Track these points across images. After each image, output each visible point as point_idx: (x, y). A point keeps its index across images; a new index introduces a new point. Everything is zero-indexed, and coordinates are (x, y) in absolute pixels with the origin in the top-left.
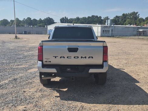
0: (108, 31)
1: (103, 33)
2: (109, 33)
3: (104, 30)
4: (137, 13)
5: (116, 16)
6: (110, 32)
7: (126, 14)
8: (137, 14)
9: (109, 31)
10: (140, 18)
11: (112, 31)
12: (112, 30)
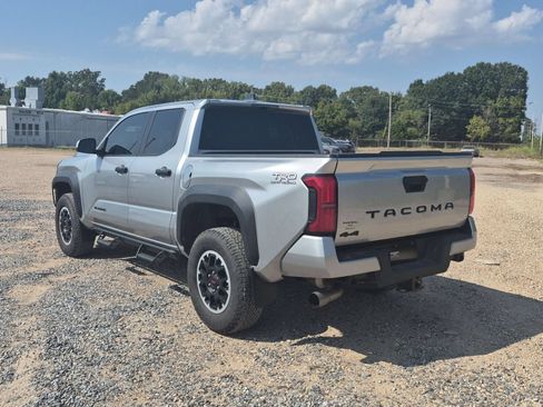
0: (21, 127)
1: (17, 133)
2: (37, 134)
3: (21, 123)
4: (97, 74)
5: (28, 78)
6: (42, 131)
7: (62, 73)
8: (99, 79)
9: (37, 127)
10: (106, 89)
11: (47, 128)
12: (47, 124)
